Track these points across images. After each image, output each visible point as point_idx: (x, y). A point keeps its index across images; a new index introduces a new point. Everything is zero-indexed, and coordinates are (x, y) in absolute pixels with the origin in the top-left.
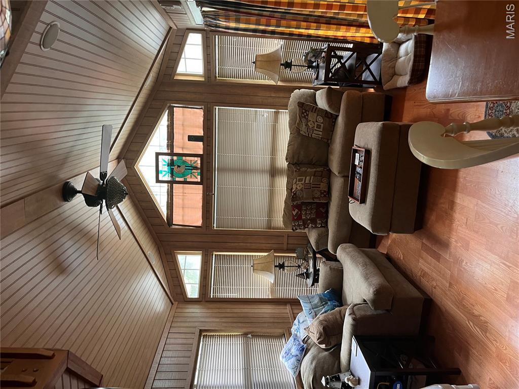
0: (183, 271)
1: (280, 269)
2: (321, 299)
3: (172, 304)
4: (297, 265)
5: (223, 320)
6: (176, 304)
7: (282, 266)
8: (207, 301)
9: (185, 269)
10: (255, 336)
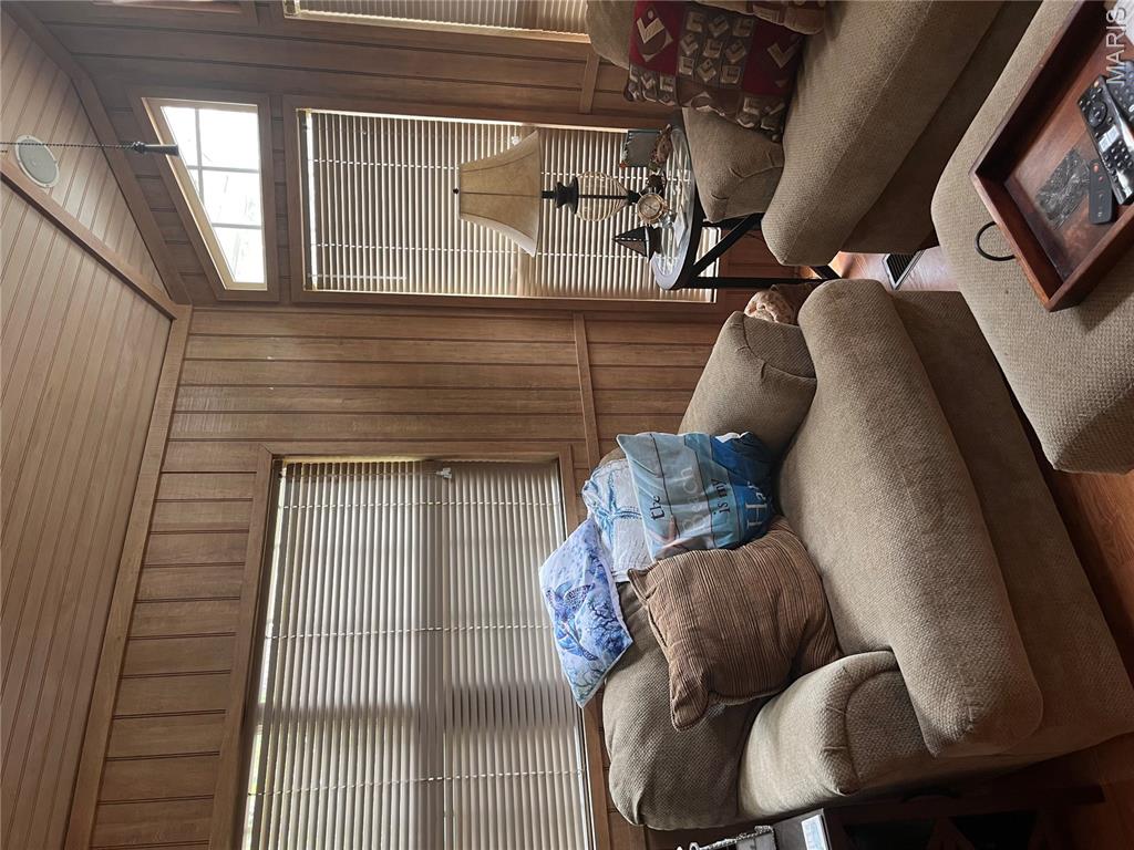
0: (194, 174)
1: (560, 206)
2: (702, 469)
3: (171, 319)
4: (624, 193)
5: (357, 404)
6: (183, 312)
7: (567, 195)
8: (298, 305)
9: (201, 169)
10: (464, 468)
